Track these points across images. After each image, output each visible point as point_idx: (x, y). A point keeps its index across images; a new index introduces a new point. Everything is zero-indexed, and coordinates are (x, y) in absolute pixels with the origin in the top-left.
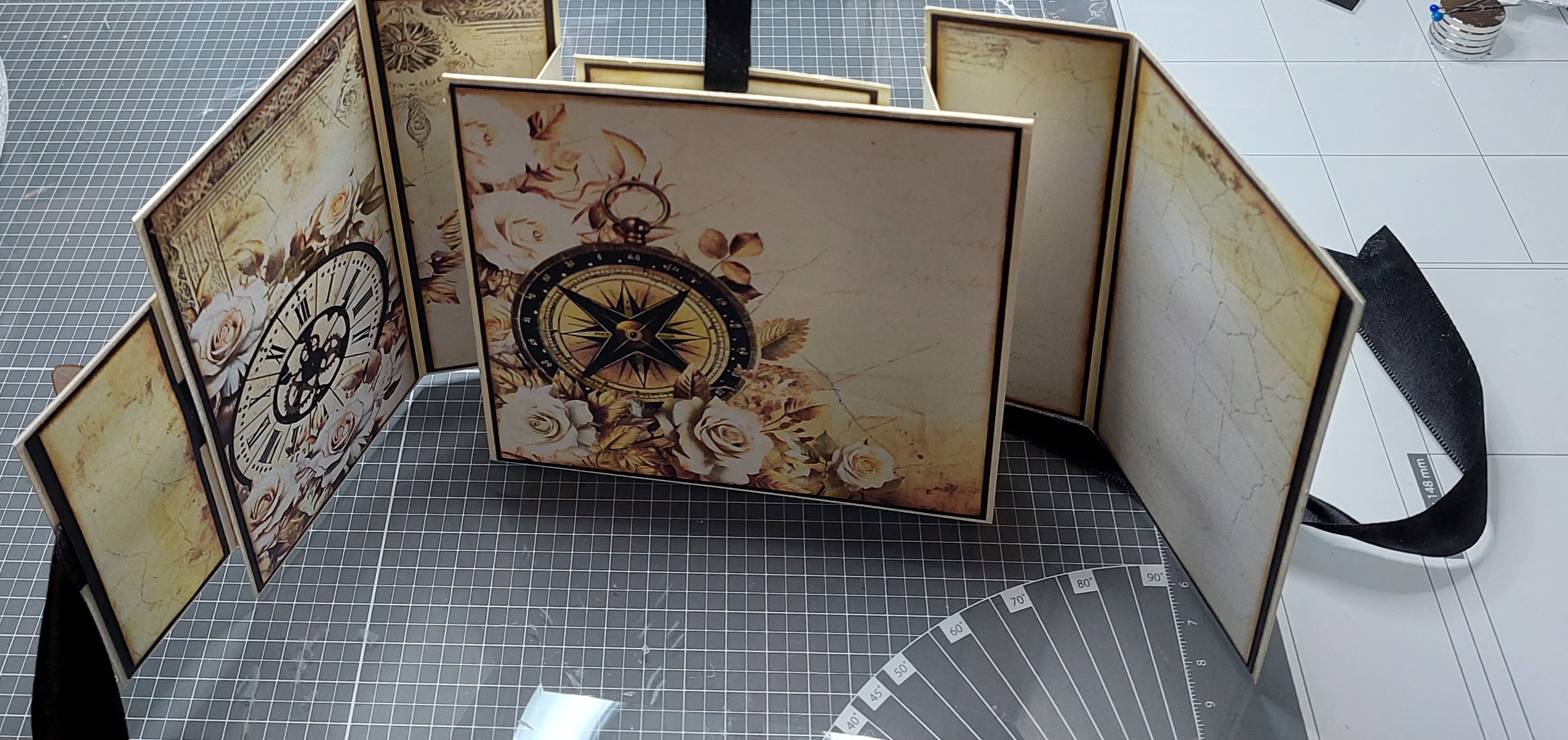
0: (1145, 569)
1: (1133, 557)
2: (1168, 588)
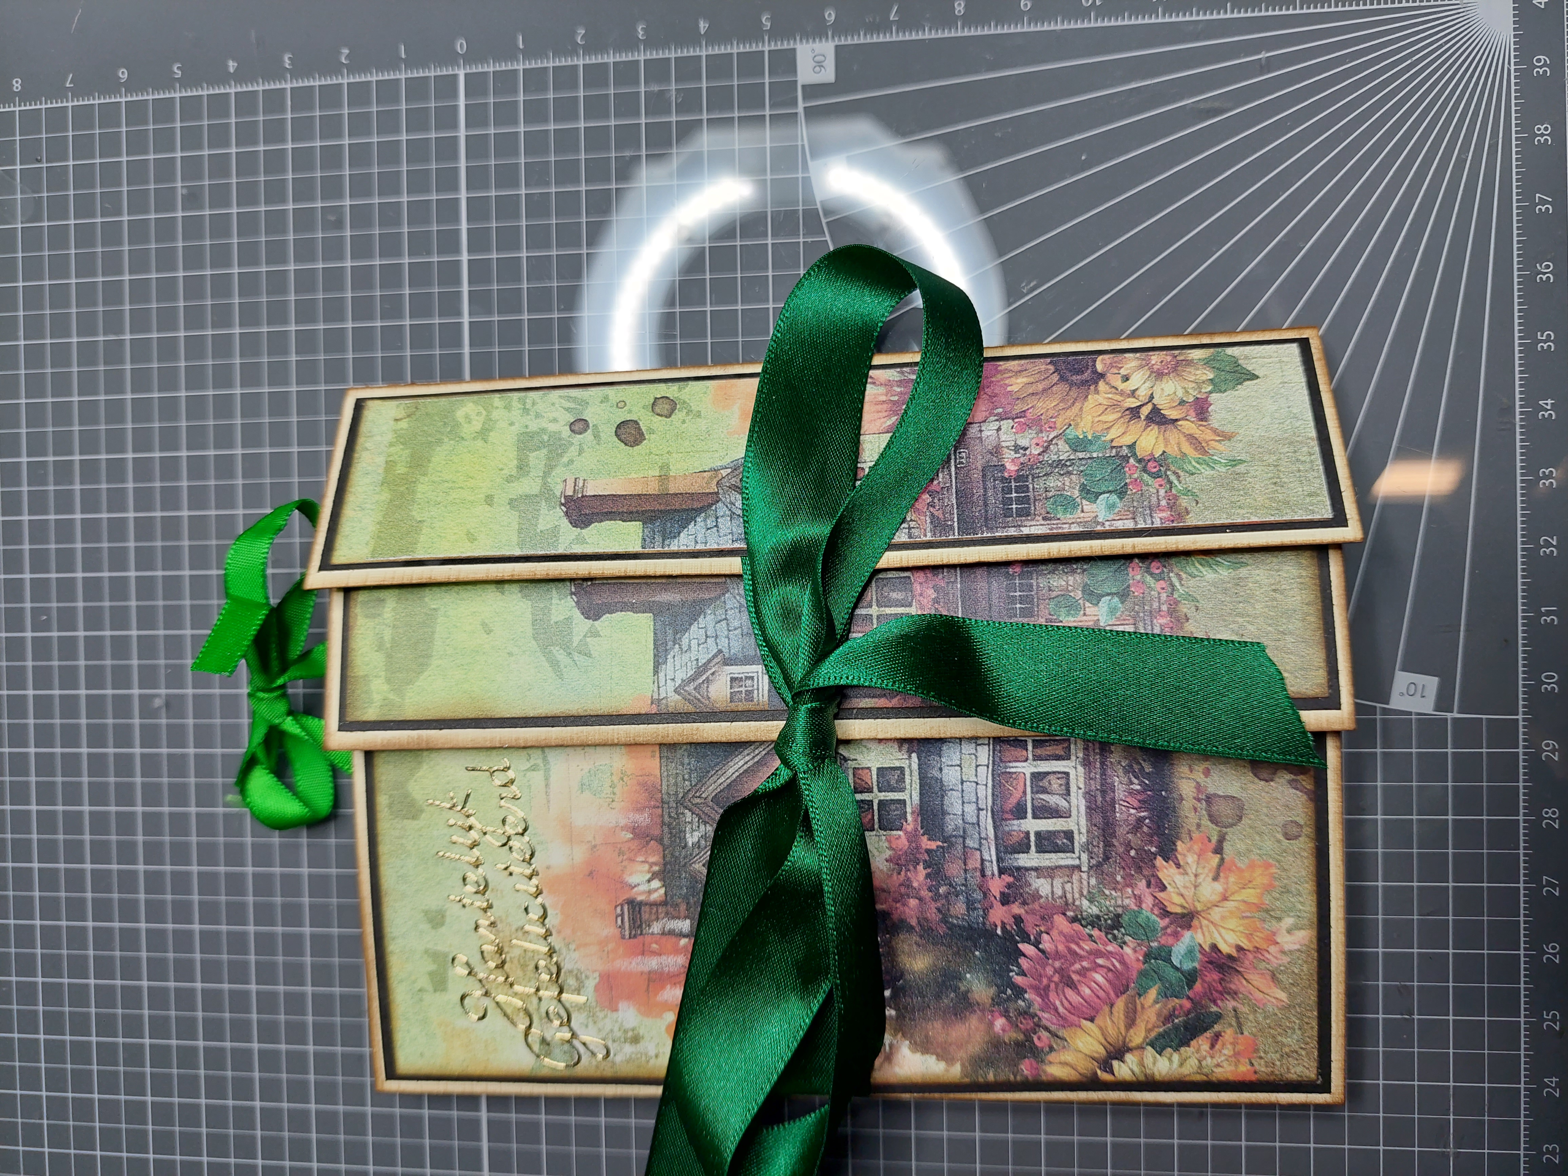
0: (806, 73)
2: (837, 43)
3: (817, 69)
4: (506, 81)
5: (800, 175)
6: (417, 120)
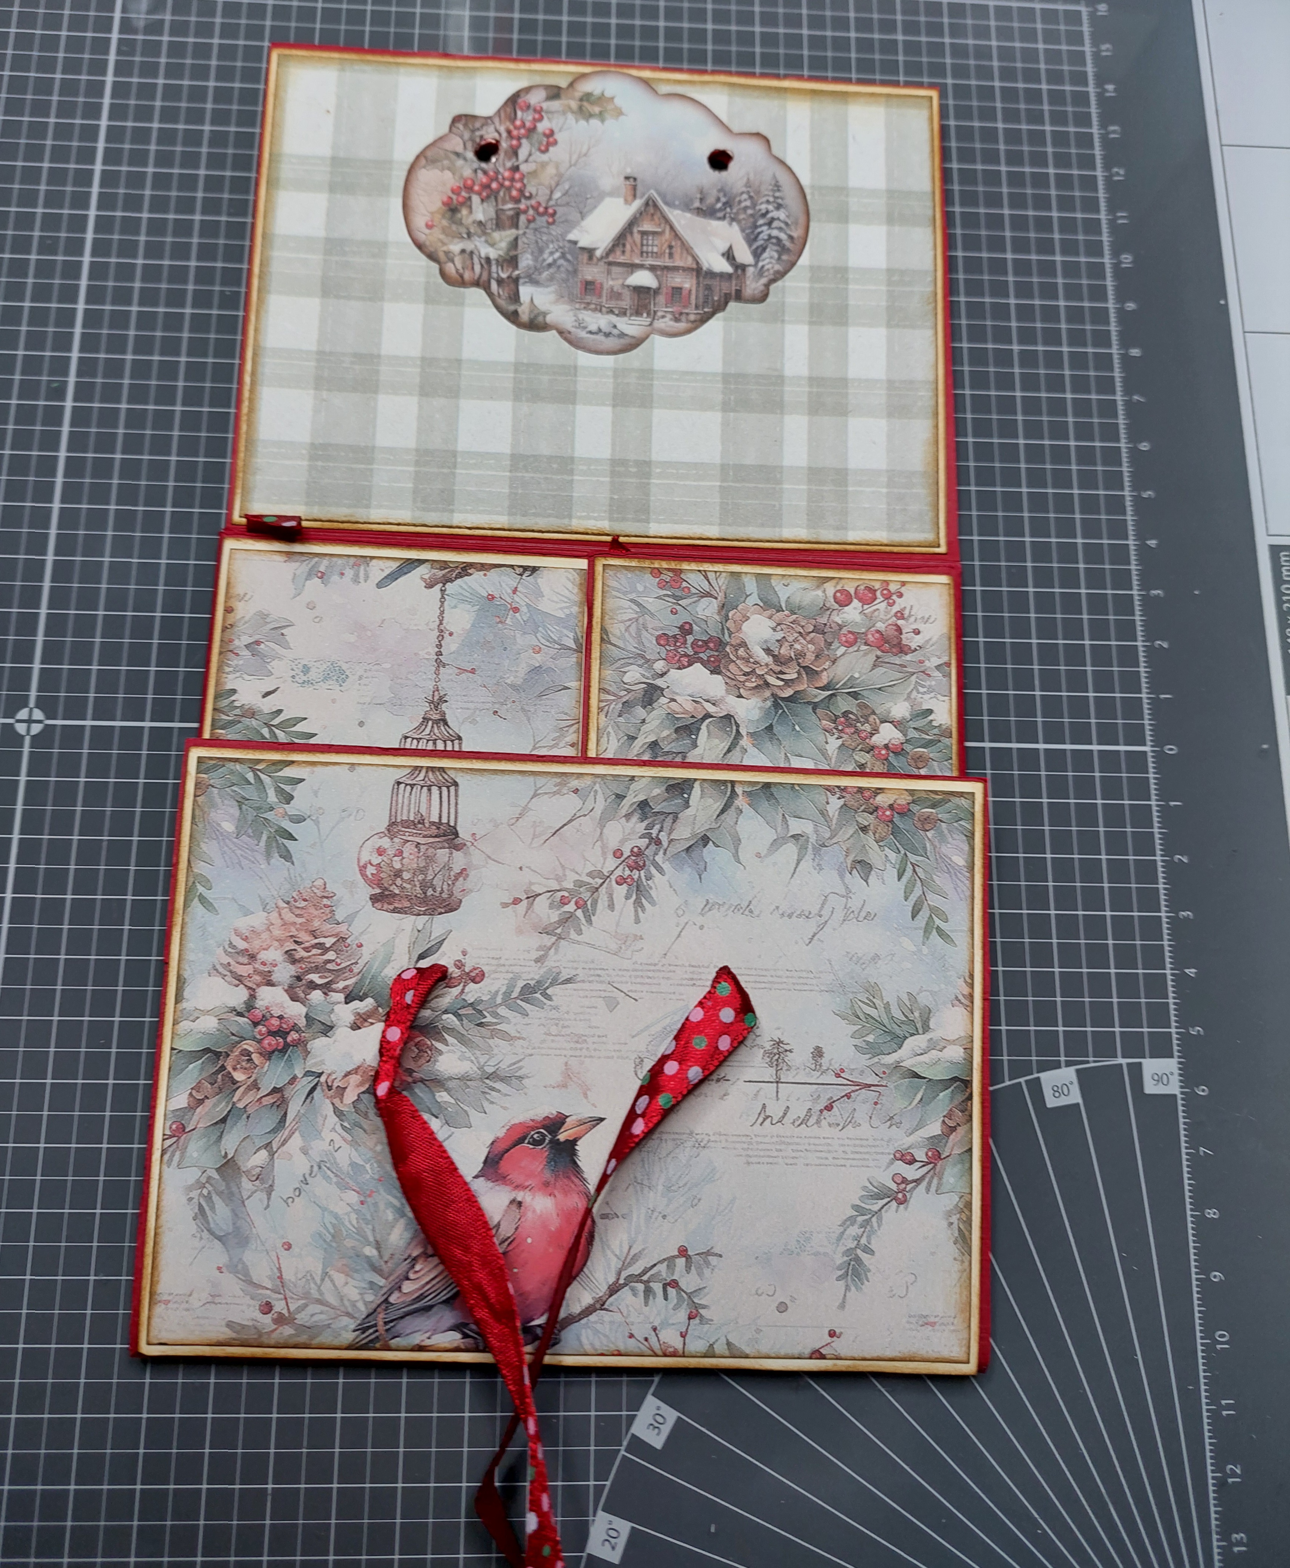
0: (1151, 1066)
1: (1134, 1047)
2: (1180, 1096)
3: (1156, 1077)
4: (1140, 789)
5: (1063, 1059)
6: (1105, 707)
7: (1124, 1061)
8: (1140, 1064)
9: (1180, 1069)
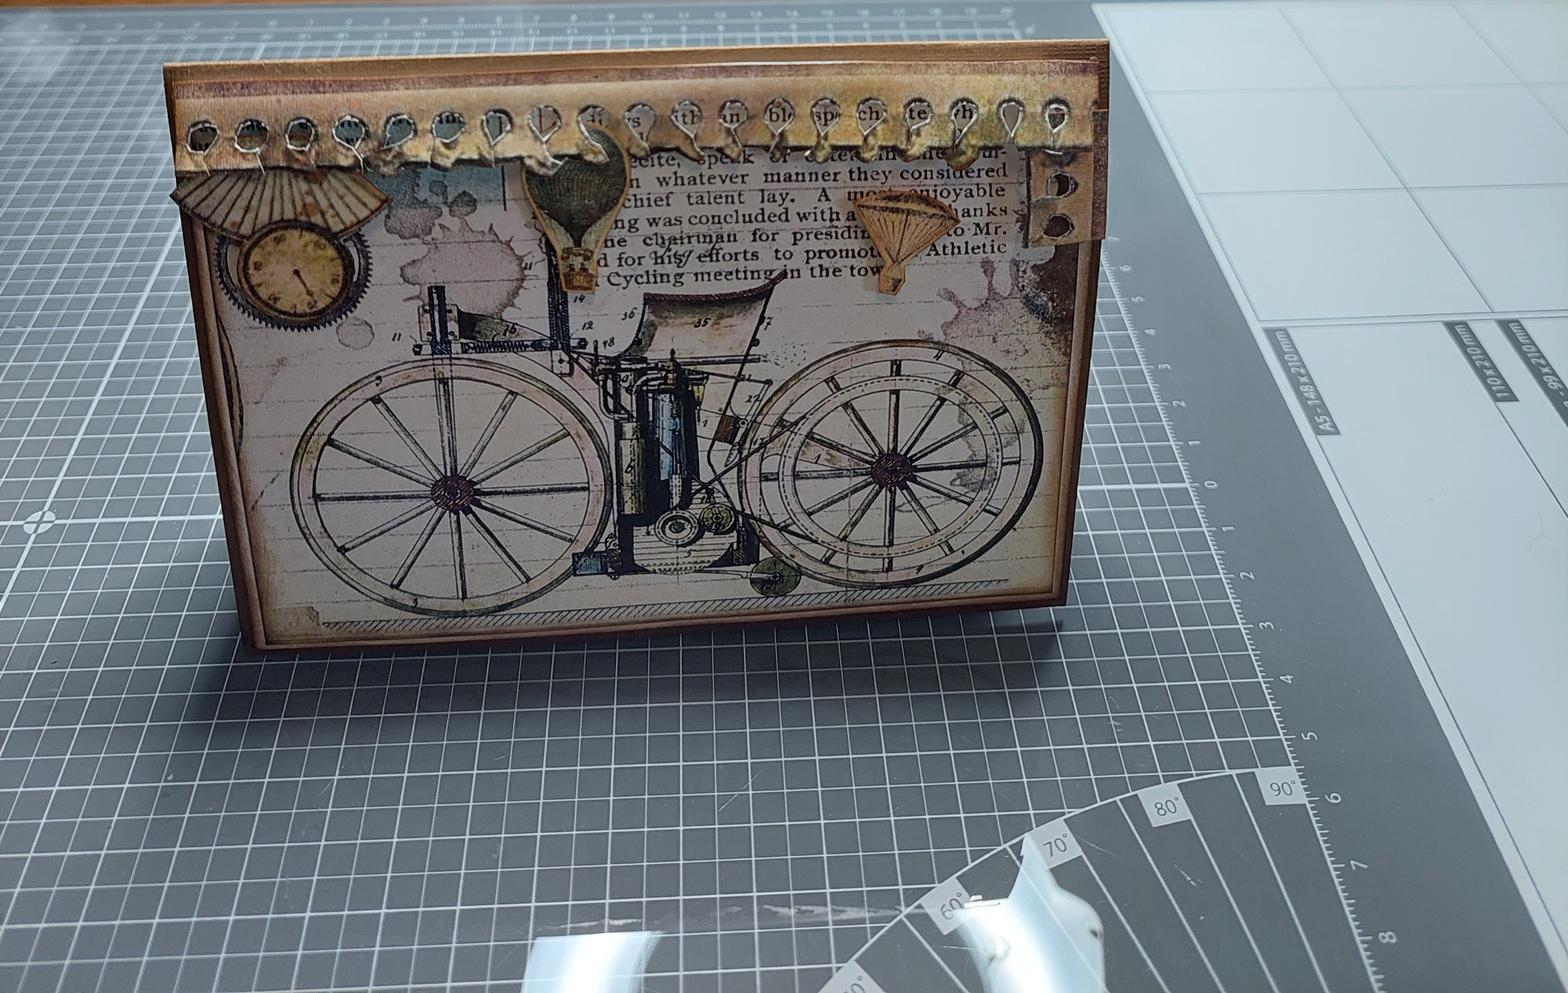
0: (1266, 776)
1: (1241, 756)
2: (1309, 806)
3: (1275, 787)
4: (1188, 519)
5: (1161, 773)
7: (1234, 772)
8: (1253, 773)
9: (1300, 777)
